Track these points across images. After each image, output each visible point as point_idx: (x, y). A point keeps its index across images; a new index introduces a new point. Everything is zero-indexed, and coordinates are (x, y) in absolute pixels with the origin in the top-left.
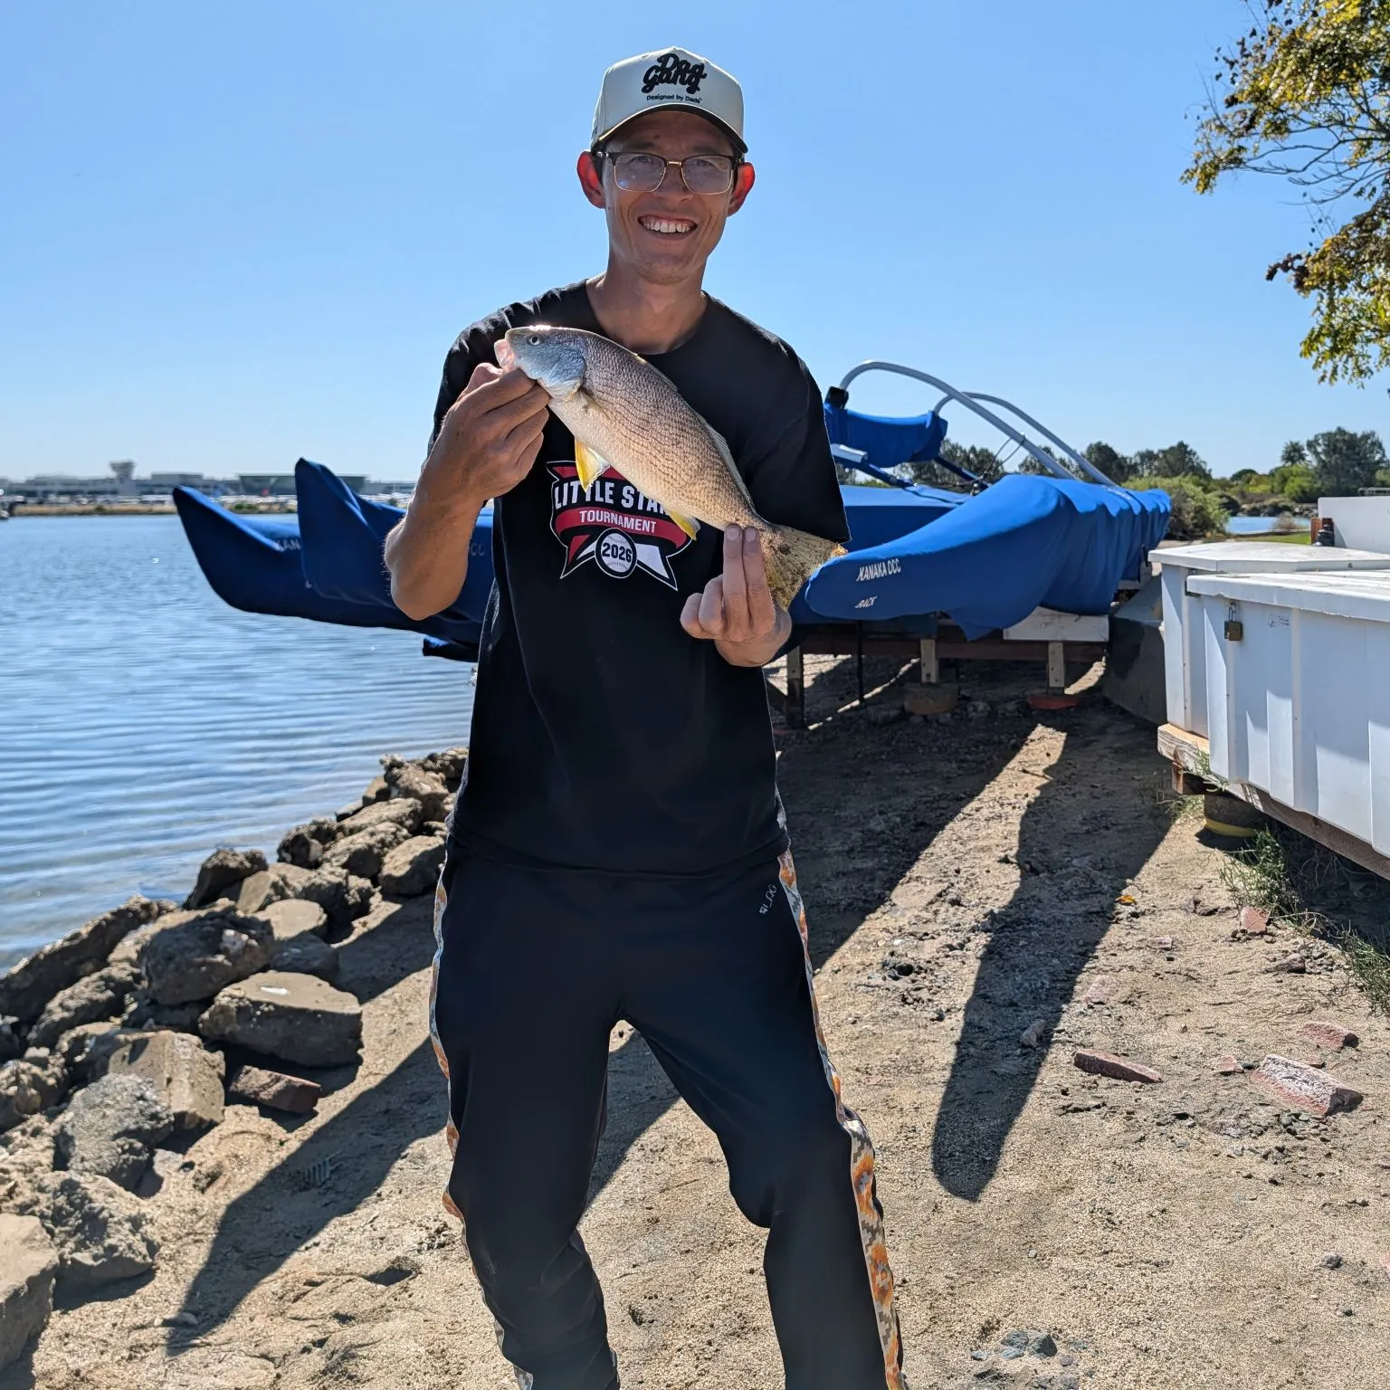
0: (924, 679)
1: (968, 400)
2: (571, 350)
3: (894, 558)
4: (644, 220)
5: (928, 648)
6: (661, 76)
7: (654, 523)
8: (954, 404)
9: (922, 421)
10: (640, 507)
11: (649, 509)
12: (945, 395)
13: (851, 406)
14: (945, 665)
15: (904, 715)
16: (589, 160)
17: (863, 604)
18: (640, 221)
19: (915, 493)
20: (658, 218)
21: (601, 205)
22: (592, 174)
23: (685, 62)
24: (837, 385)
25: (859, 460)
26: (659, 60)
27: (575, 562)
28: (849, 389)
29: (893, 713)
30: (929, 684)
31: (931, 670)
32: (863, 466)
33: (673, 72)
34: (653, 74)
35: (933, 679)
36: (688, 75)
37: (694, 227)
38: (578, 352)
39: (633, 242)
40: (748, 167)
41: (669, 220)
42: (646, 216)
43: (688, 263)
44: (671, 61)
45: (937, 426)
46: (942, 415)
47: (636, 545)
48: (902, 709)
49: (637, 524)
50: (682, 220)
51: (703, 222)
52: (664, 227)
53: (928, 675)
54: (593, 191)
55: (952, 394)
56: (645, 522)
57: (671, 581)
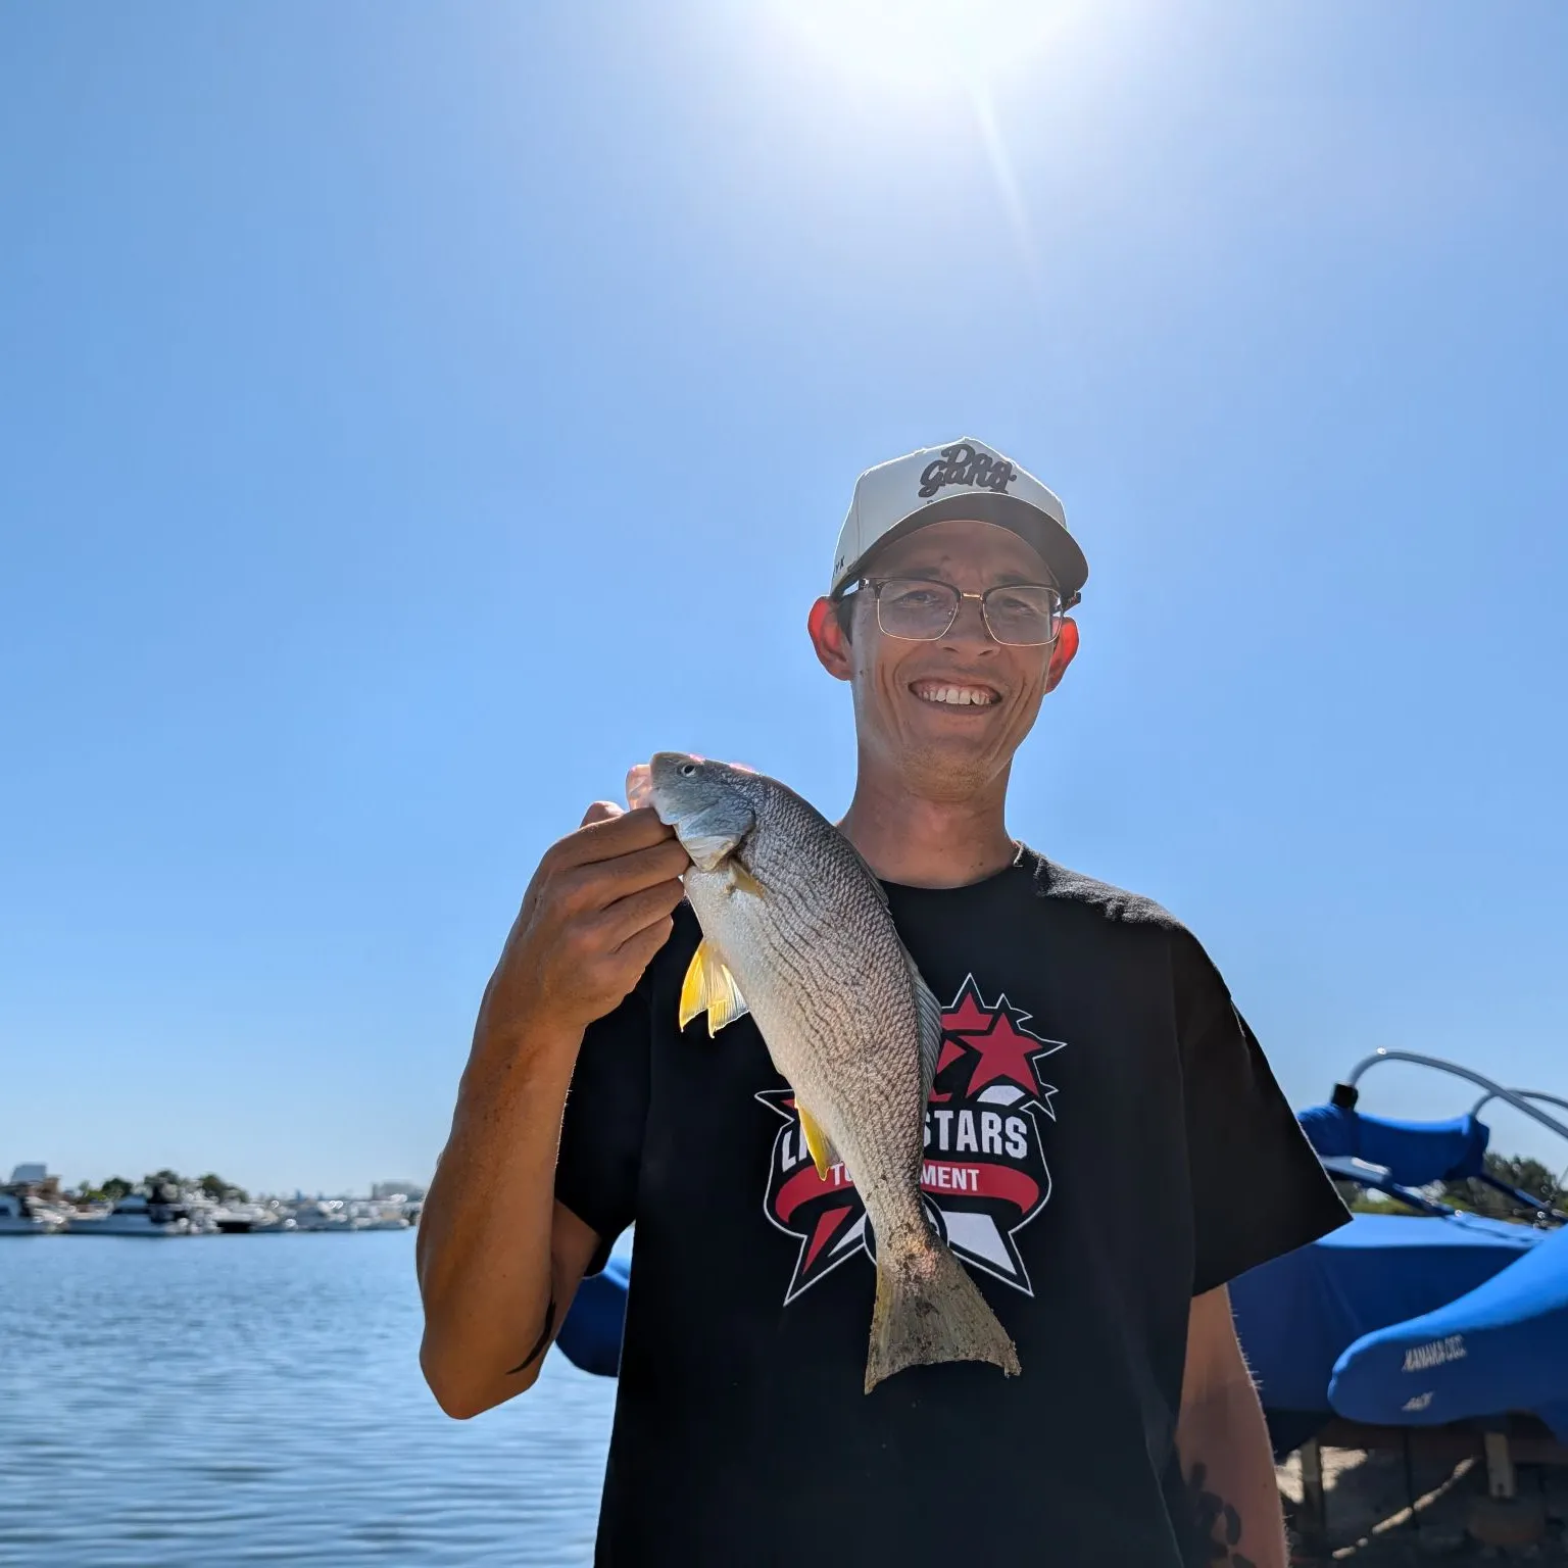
0: (1494, 1491)
1: (1517, 1099)
2: (740, 796)
3: (1451, 1335)
4: (919, 688)
5: (1497, 1447)
6: (949, 474)
7: (974, 1173)
8: (1497, 1103)
9: (1455, 1126)
10: (944, 1145)
11: (960, 1148)
12: (1483, 1092)
13: (1362, 1108)
14: (1522, 1469)
15: (1470, 1544)
16: (830, 609)
17: (1415, 1405)
18: (911, 687)
19: (1461, 1225)
20: (942, 682)
21: (844, 674)
22: (830, 632)
23: (984, 456)
24: (1345, 1081)
25: (1379, 1179)
26: (944, 453)
27: (823, 1260)
28: (1358, 1086)
29: (1455, 1540)
30: (1502, 1500)
31: (1502, 1477)
32: (1383, 1186)
33: (967, 468)
34: (936, 470)
35: (1508, 1492)
36: (989, 474)
37: (997, 699)
38: (750, 801)
39: (900, 721)
40: (1069, 624)
41: (960, 684)
42: (922, 681)
43: (987, 753)
44: (962, 456)
45: (1479, 1134)
46: (1482, 1118)
47: (945, 1215)
48: (1466, 1534)
49: (942, 1177)
50: (979, 687)
51: (1011, 692)
52: (952, 695)
53: (1501, 1487)
54: (833, 656)
55: (1495, 1091)
56: (955, 1172)
57: (1019, 1279)
